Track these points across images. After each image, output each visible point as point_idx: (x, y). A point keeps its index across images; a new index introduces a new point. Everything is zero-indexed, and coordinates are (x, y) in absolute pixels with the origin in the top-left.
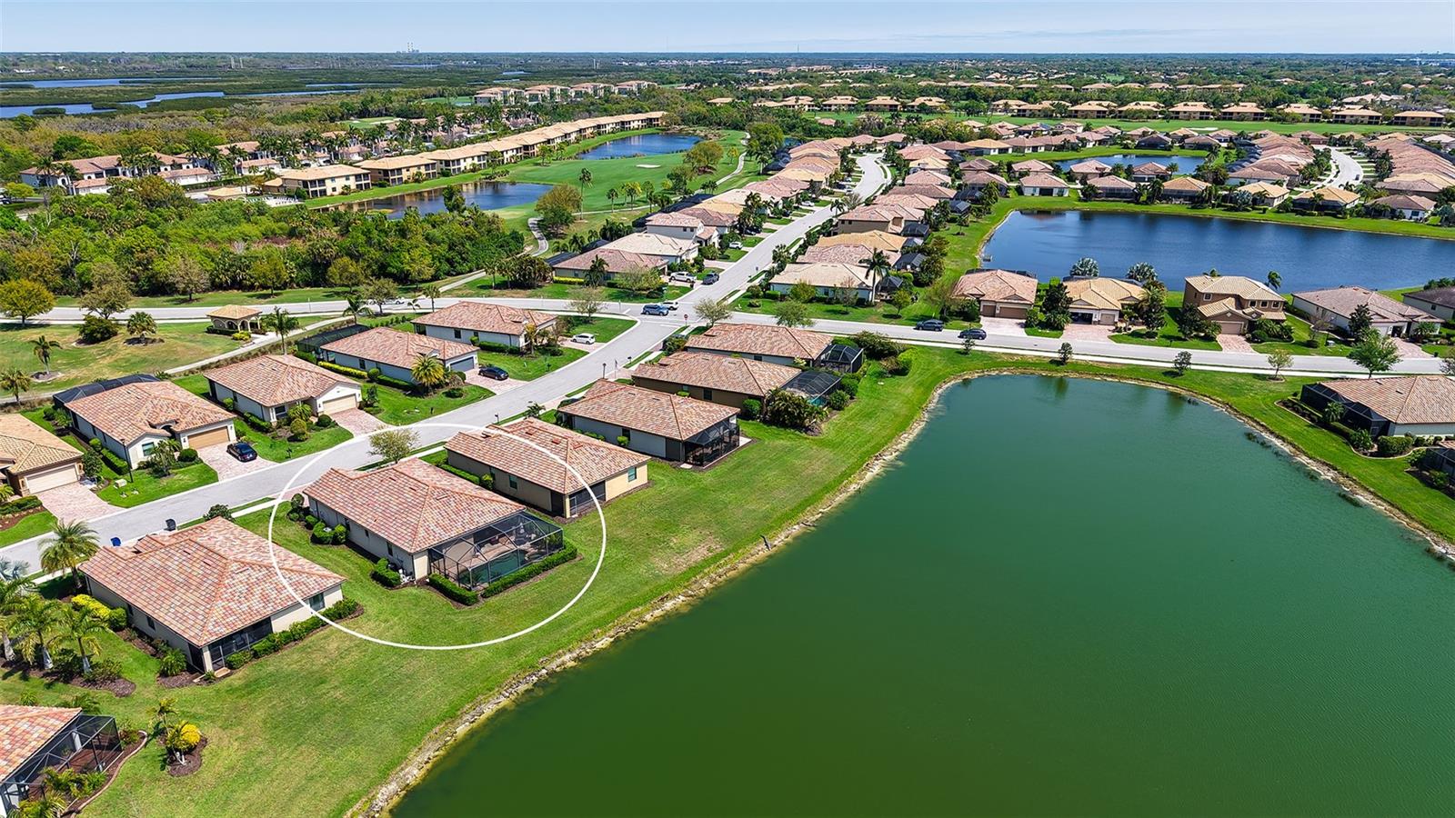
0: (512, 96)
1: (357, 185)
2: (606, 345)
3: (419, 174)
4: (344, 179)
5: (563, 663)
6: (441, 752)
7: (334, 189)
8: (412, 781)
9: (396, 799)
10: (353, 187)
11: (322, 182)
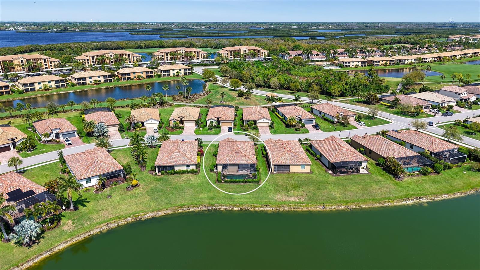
0: (464, 39)
1: (361, 65)
2: (368, 127)
3: (386, 63)
4: (357, 62)
5: (221, 208)
6: (170, 213)
7: (353, 65)
8: (157, 216)
9: (150, 217)
10: (360, 65)
11: (349, 63)
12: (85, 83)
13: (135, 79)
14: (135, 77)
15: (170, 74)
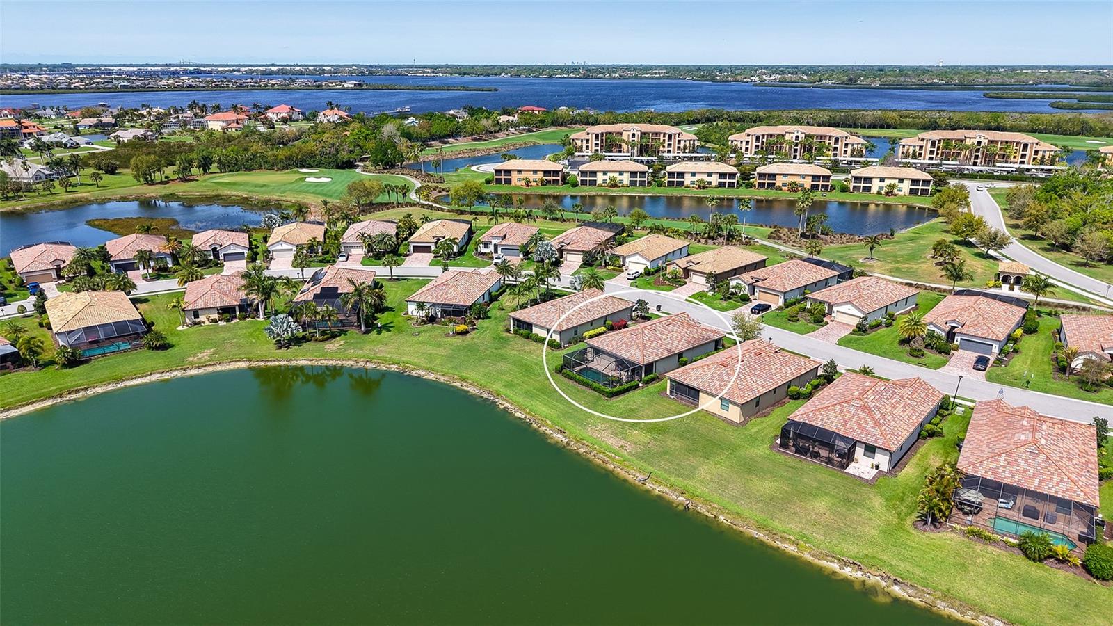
12: (681, 184)
13: (783, 188)
14: (784, 185)
15: (870, 187)
